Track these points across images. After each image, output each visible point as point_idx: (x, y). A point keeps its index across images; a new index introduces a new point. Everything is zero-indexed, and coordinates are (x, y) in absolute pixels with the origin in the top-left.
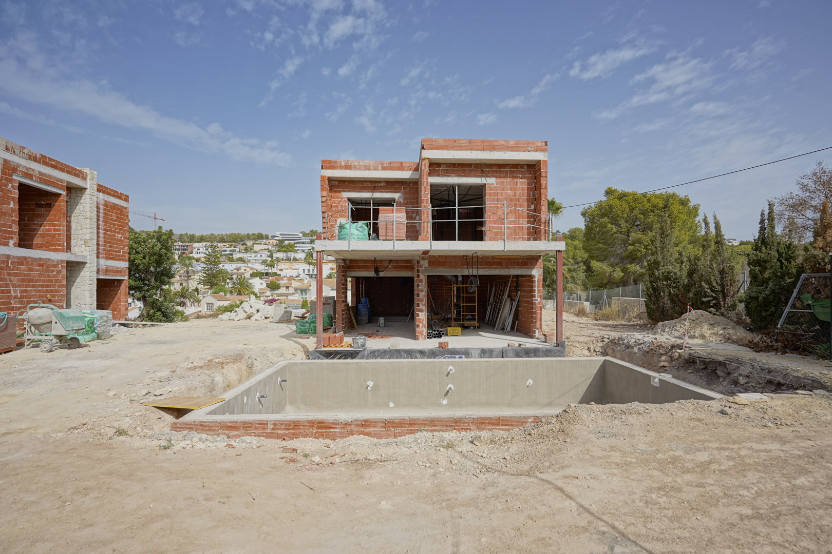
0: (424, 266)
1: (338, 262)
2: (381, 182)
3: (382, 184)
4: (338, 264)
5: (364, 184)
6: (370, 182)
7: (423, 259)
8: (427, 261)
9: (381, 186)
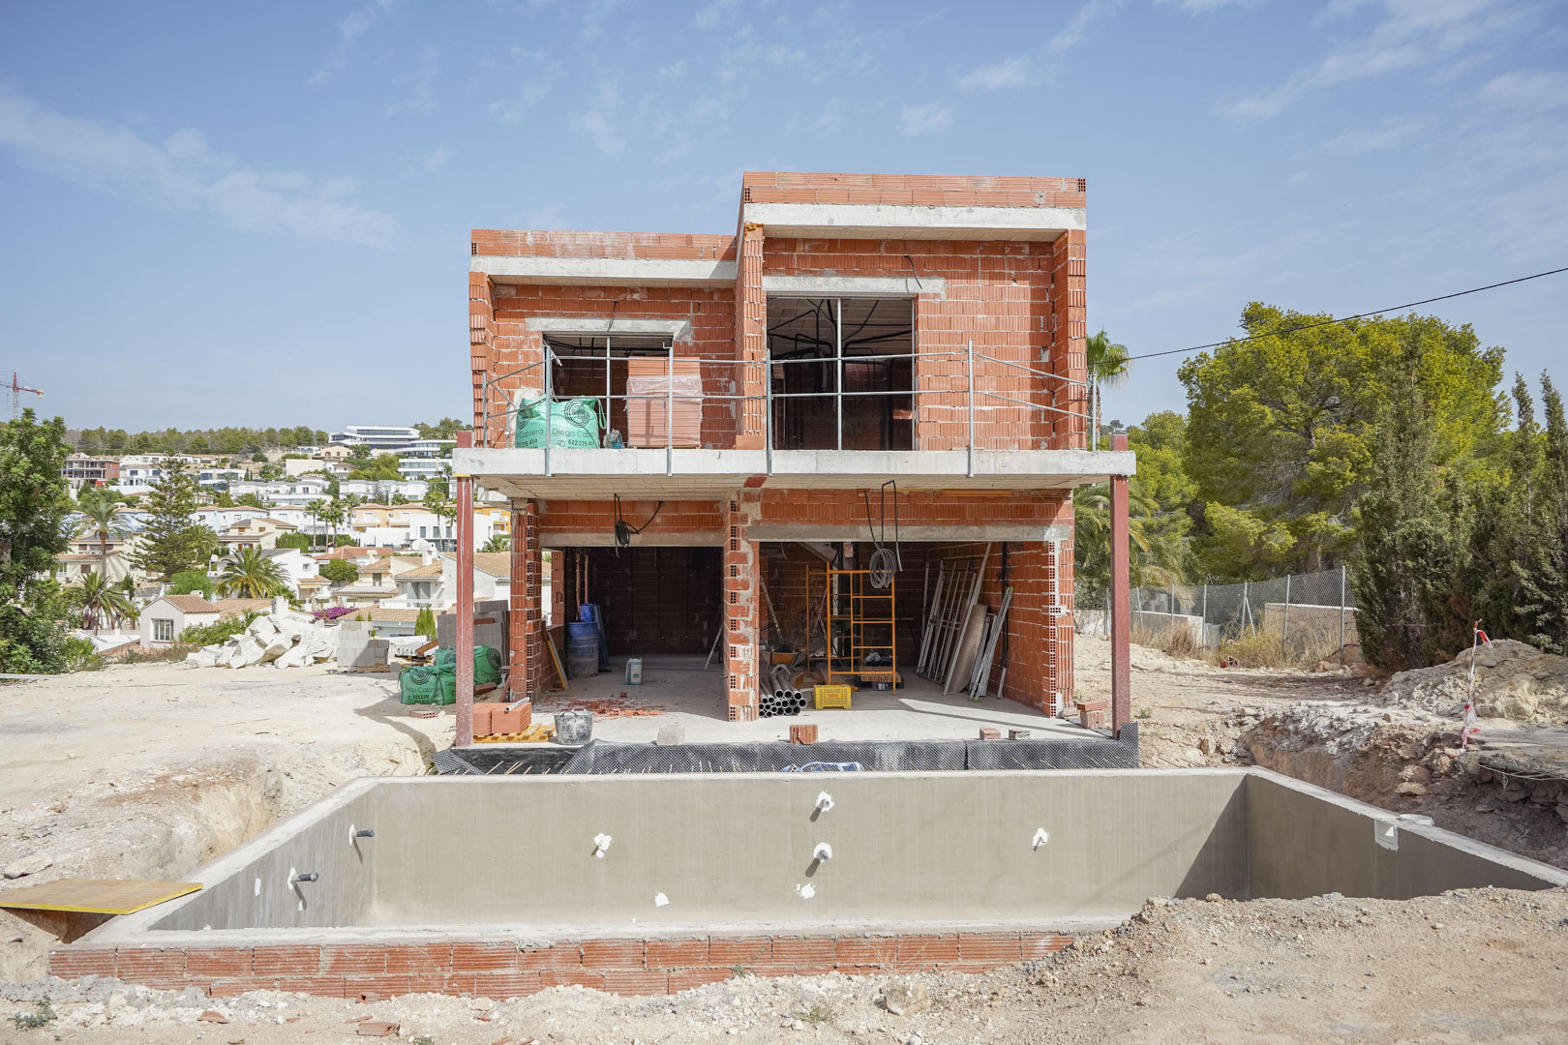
0: (750, 519)
1: (516, 506)
2: (633, 291)
3: (636, 296)
4: (515, 514)
5: (588, 294)
6: (605, 289)
7: (749, 498)
8: (759, 504)
9: (635, 302)
